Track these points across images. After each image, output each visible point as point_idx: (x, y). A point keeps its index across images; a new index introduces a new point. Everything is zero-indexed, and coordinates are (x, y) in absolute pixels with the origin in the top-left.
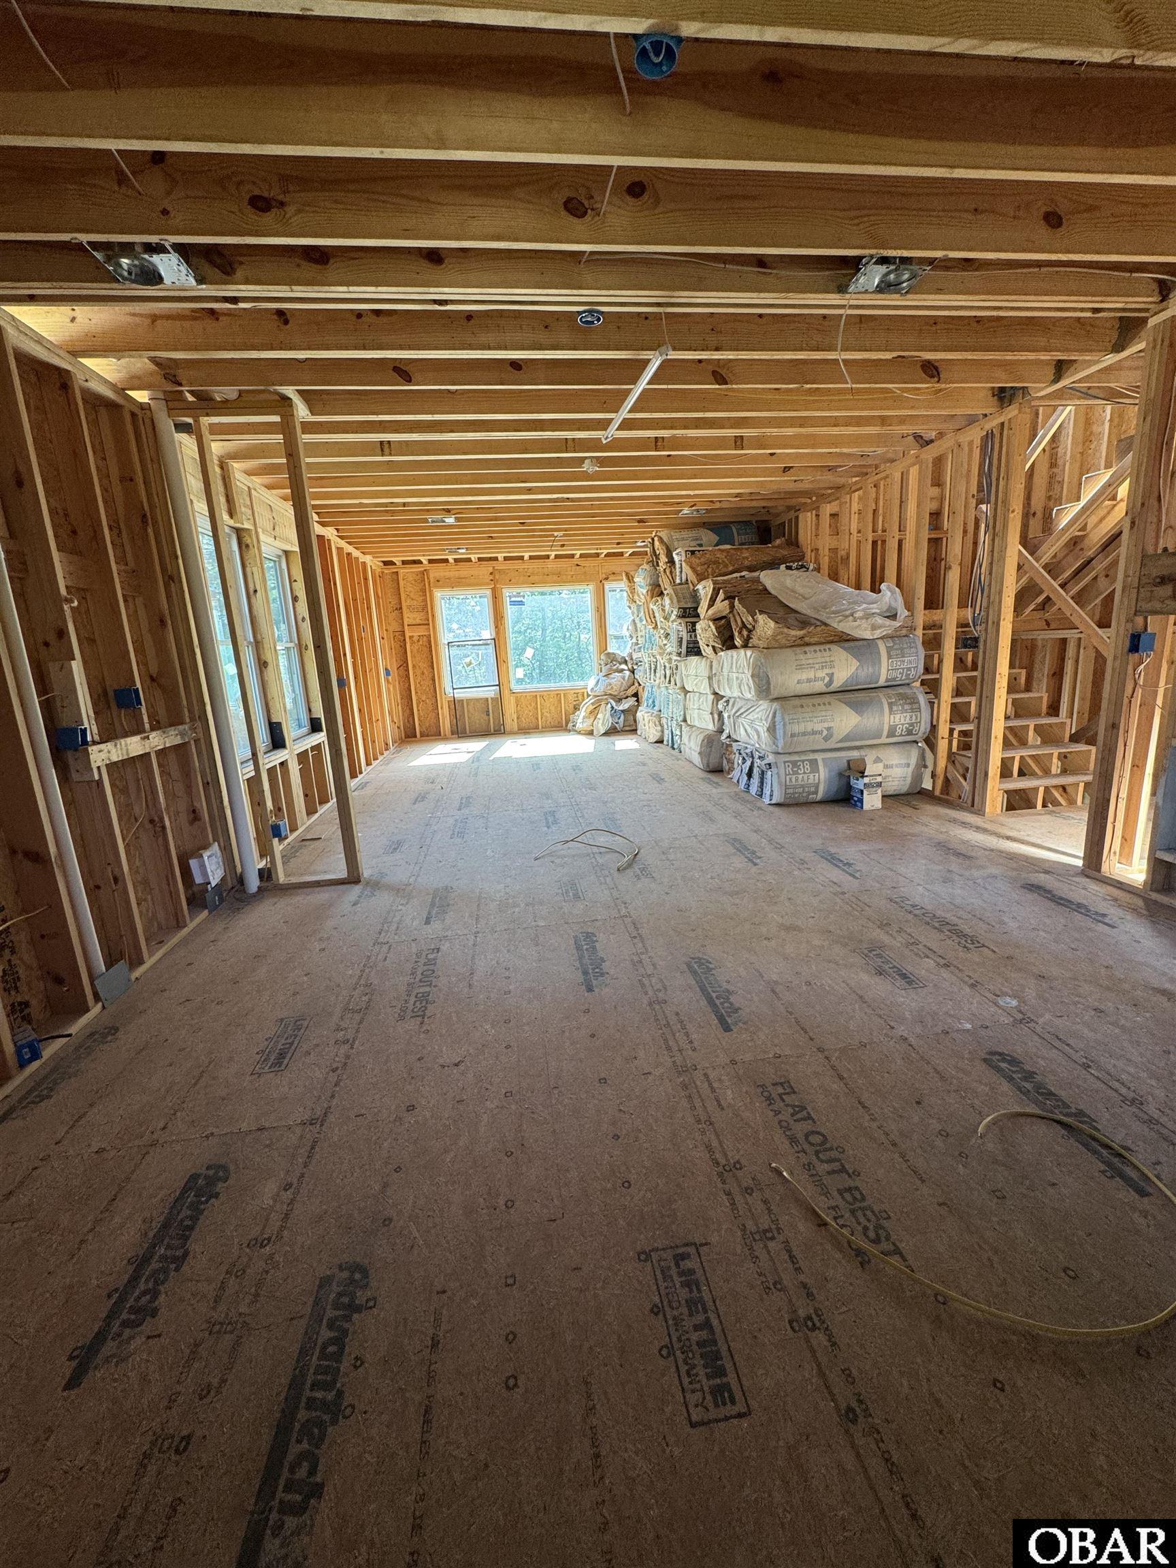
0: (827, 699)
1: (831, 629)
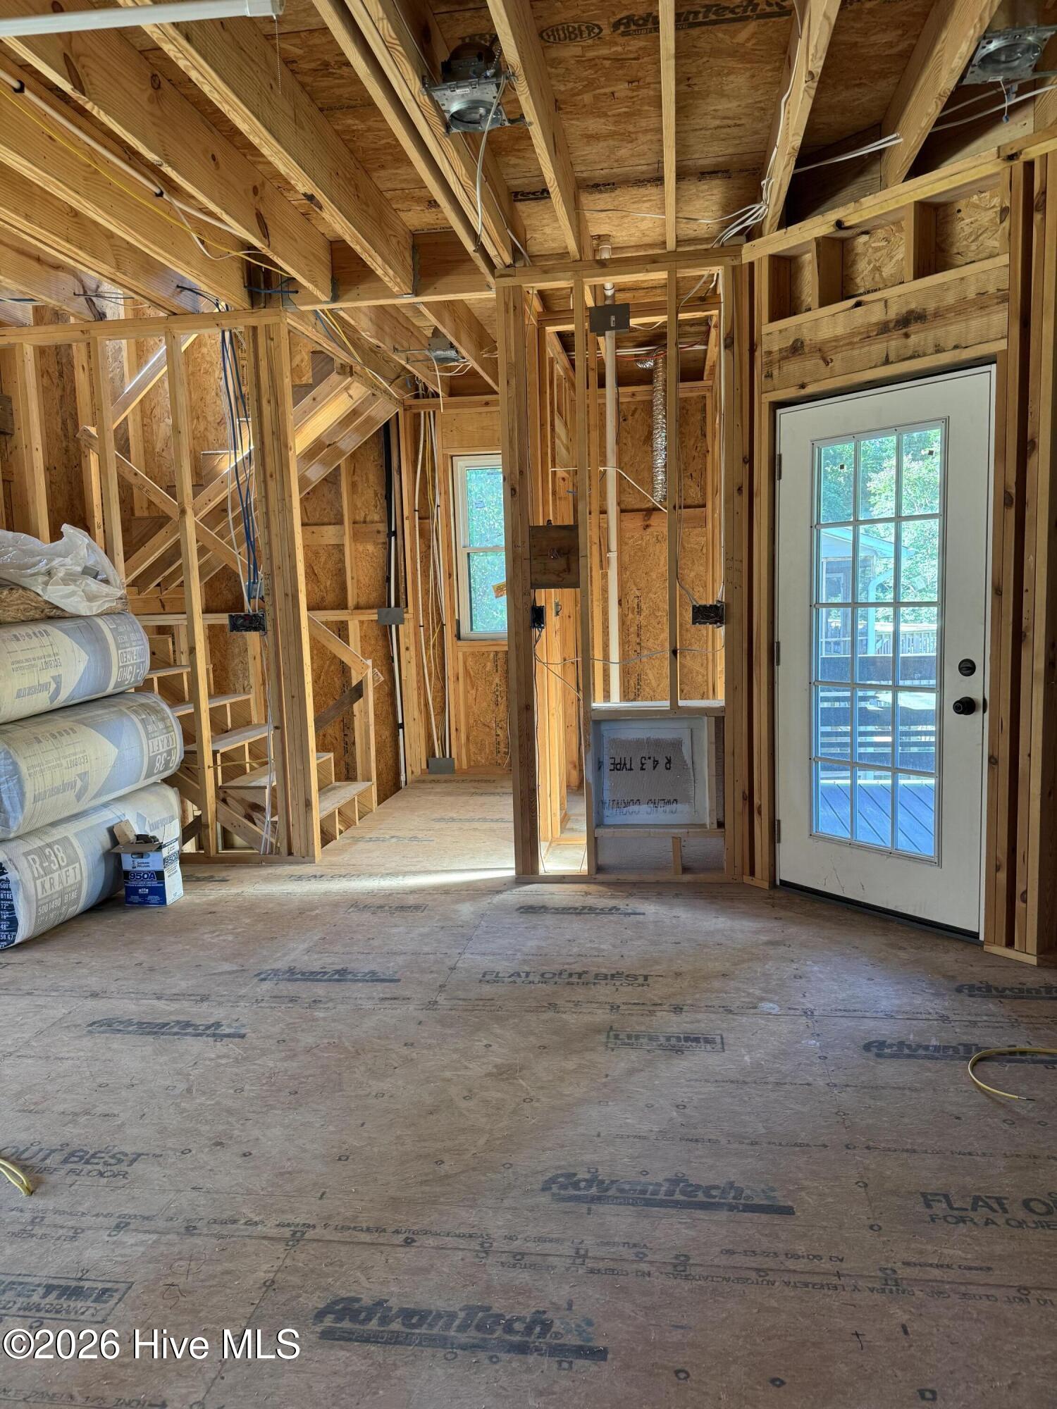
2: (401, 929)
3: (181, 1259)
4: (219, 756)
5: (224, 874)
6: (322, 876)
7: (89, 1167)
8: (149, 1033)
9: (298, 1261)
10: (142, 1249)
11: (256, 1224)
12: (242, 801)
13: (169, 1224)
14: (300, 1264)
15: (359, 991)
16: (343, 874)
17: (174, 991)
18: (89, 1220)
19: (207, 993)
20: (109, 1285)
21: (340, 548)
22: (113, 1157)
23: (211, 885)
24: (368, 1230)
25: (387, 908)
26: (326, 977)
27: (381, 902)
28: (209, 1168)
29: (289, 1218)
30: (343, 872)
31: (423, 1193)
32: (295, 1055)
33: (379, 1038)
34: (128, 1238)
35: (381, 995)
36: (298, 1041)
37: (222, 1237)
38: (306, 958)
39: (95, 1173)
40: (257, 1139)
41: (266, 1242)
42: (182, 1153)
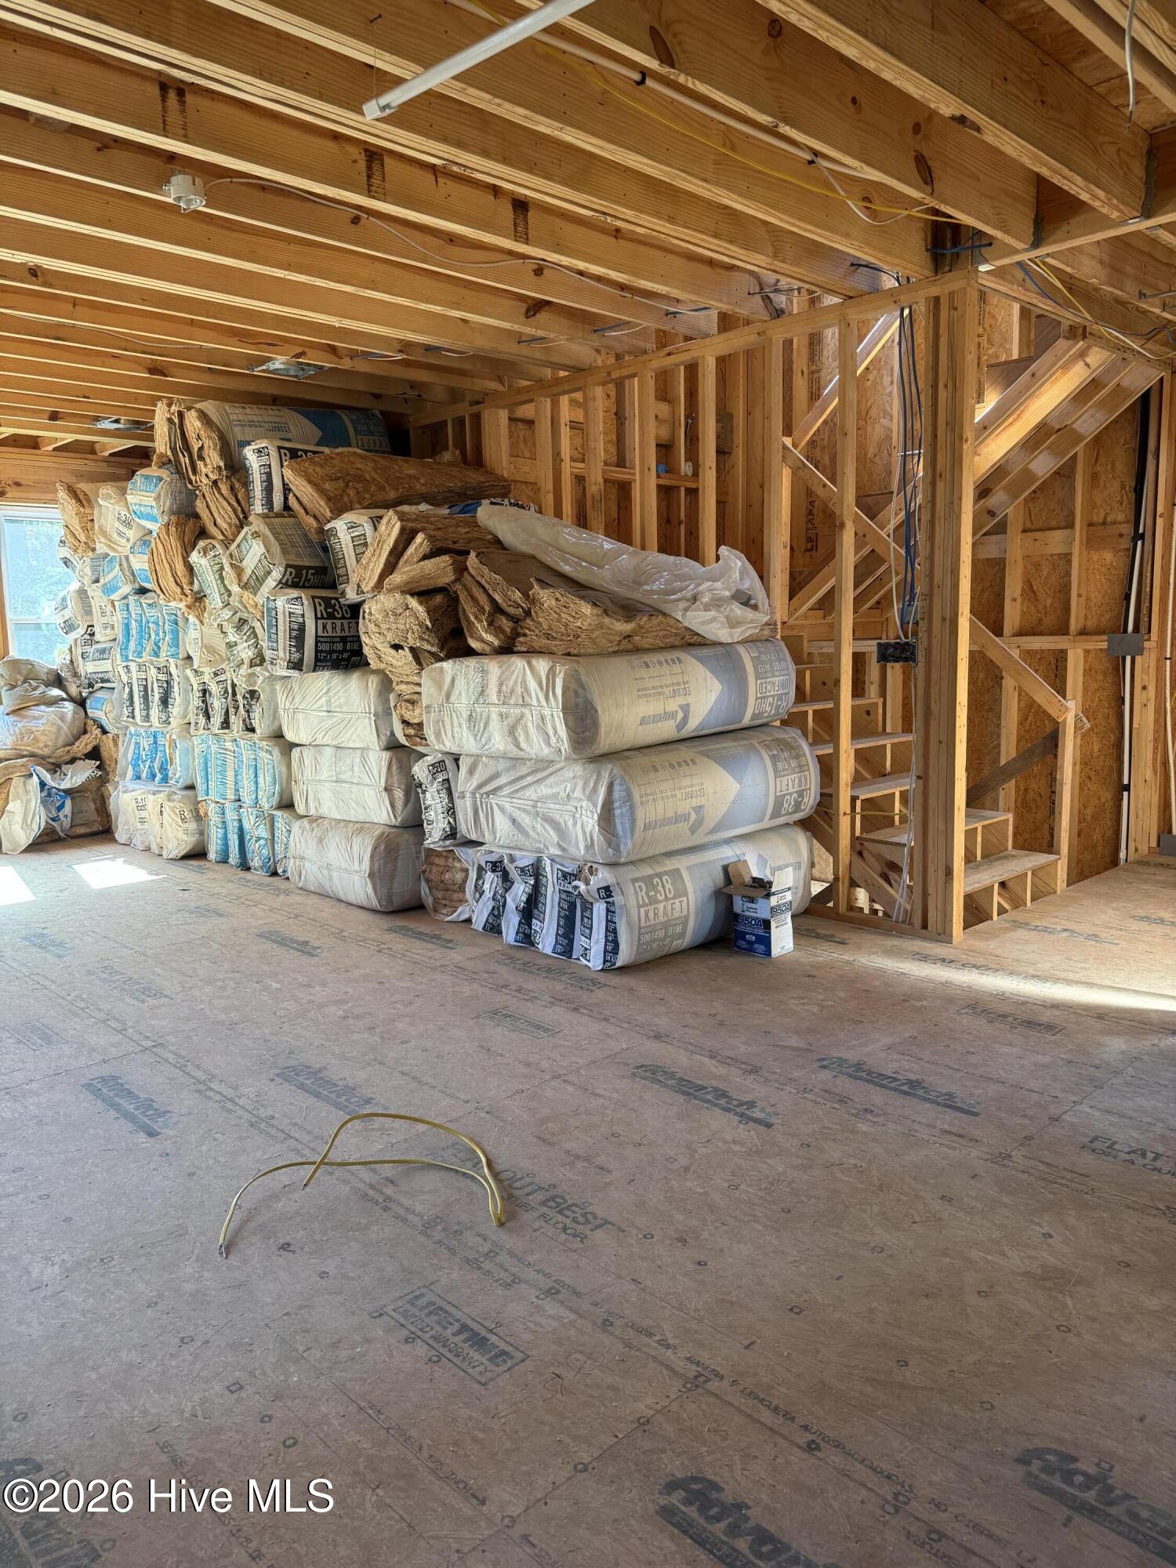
0: (685, 753)
1: (672, 622)
2: (1015, 1050)
3: (581, 1352)
4: (858, 803)
5: (846, 935)
6: (952, 961)
7: (560, 1217)
8: (684, 1093)
9: (685, 1411)
10: (555, 1324)
11: (668, 1346)
12: (879, 857)
13: (592, 1309)
14: (685, 1416)
15: (923, 1113)
16: (979, 964)
17: (731, 1054)
18: (530, 1274)
19: (760, 1064)
20: (509, 1349)
21: (1067, 557)
22: (584, 1215)
23: (826, 945)
24: (776, 1409)
25: (1010, 1019)
26: (893, 1085)
27: (1007, 1009)
28: (659, 1263)
29: (704, 1356)
30: (980, 961)
31: (861, 1393)
32: (810, 1167)
33: (915, 1179)
34: (552, 1308)
35: (946, 1126)
36: (823, 1151)
37: (629, 1346)
38: (883, 1055)
39: (560, 1226)
40: (721, 1250)
41: (665, 1372)
42: (645, 1237)
